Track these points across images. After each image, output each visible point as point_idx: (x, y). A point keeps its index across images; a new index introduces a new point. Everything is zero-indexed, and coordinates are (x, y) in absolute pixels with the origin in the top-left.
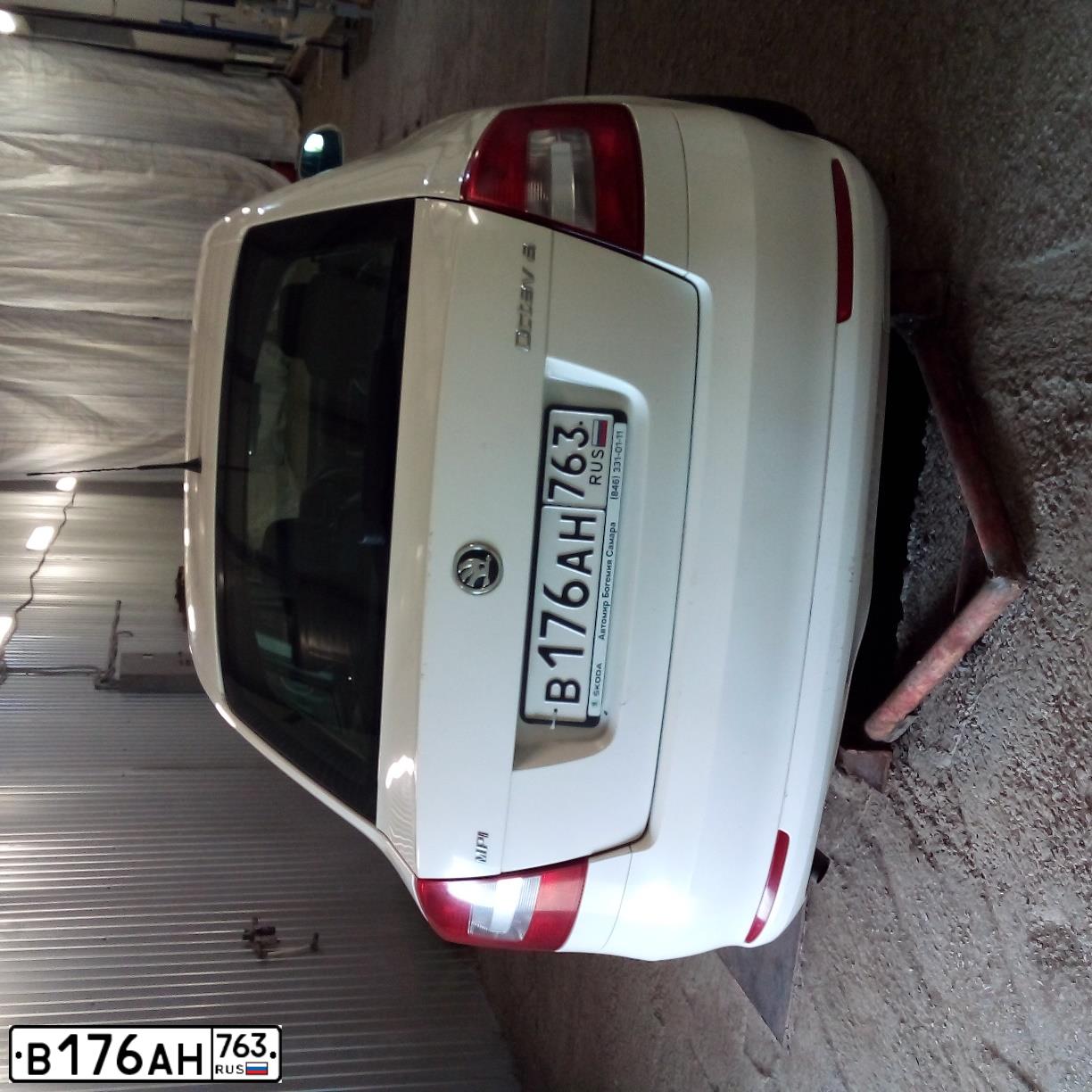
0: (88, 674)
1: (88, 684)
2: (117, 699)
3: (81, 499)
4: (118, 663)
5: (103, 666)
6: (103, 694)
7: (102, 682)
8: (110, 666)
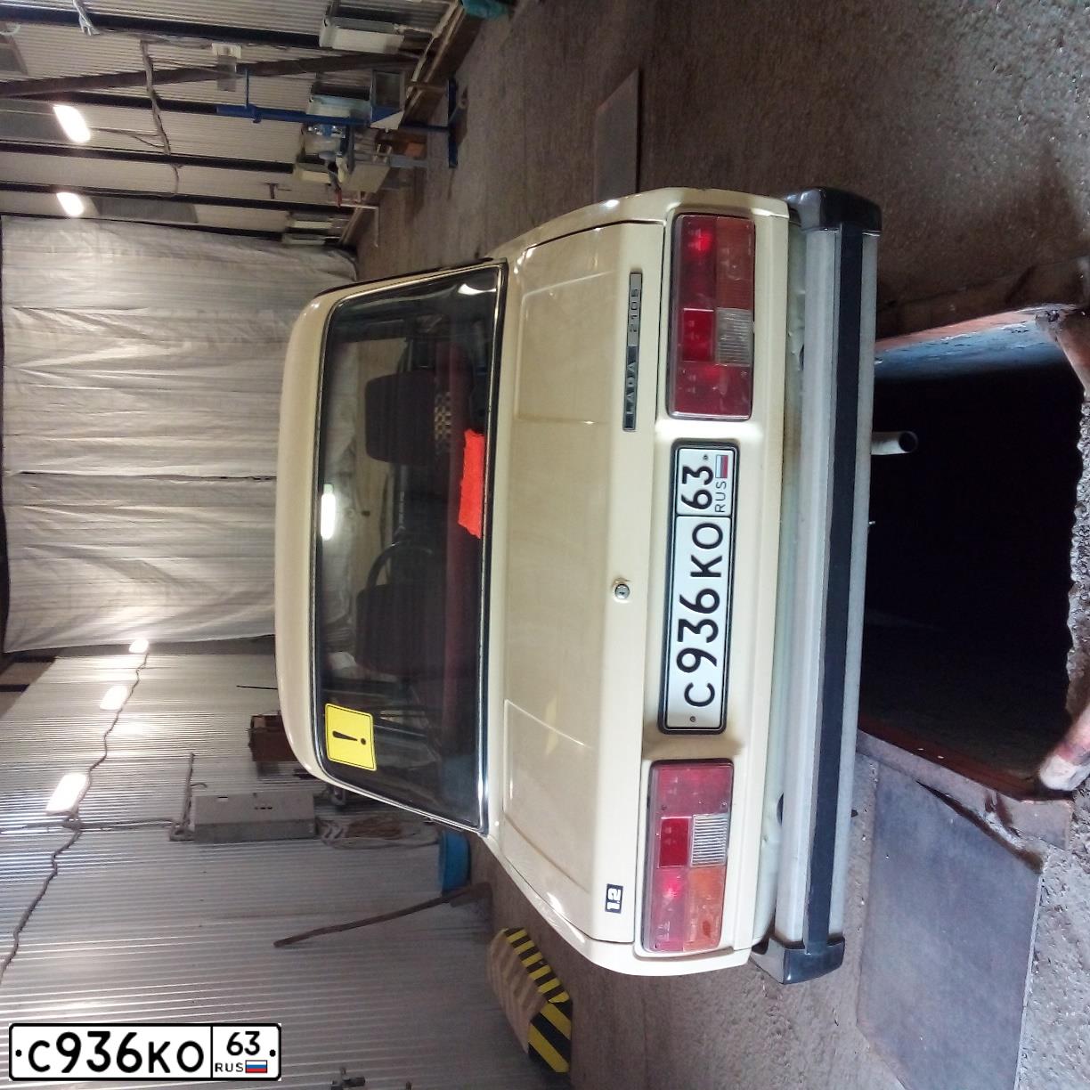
0: (163, 826)
1: (162, 836)
2: (192, 850)
3: (154, 660)
4: (192, 815)
5: (178, 817)
6: (178, 845)
7: (177, 833)
8: (185, 816)
